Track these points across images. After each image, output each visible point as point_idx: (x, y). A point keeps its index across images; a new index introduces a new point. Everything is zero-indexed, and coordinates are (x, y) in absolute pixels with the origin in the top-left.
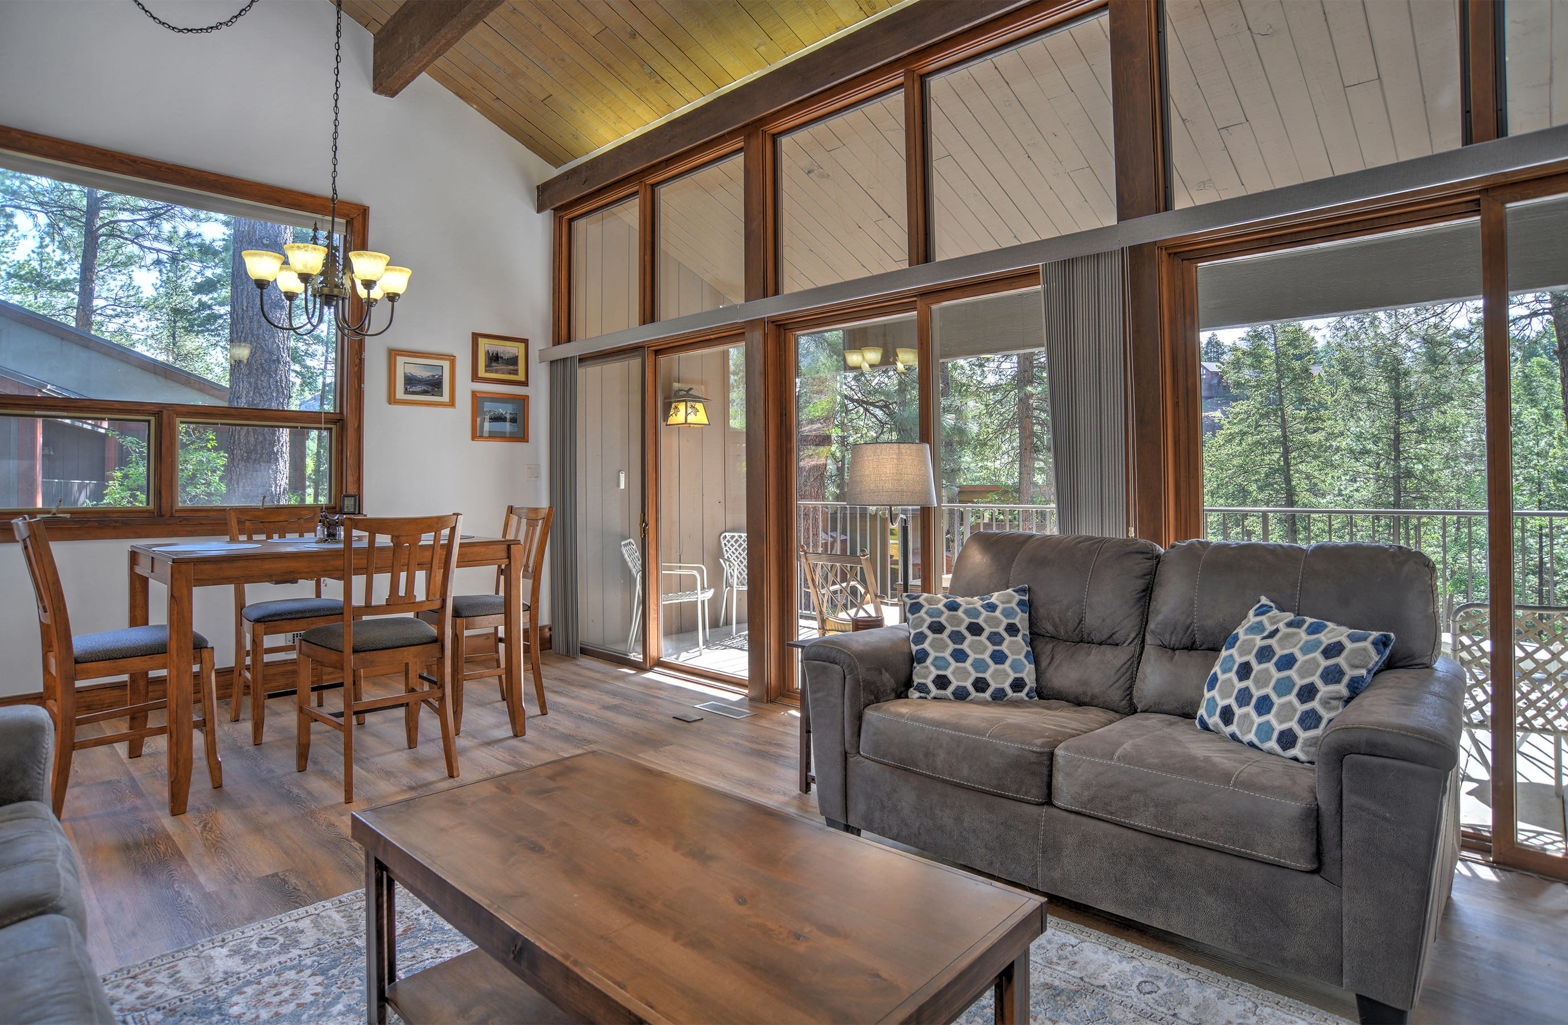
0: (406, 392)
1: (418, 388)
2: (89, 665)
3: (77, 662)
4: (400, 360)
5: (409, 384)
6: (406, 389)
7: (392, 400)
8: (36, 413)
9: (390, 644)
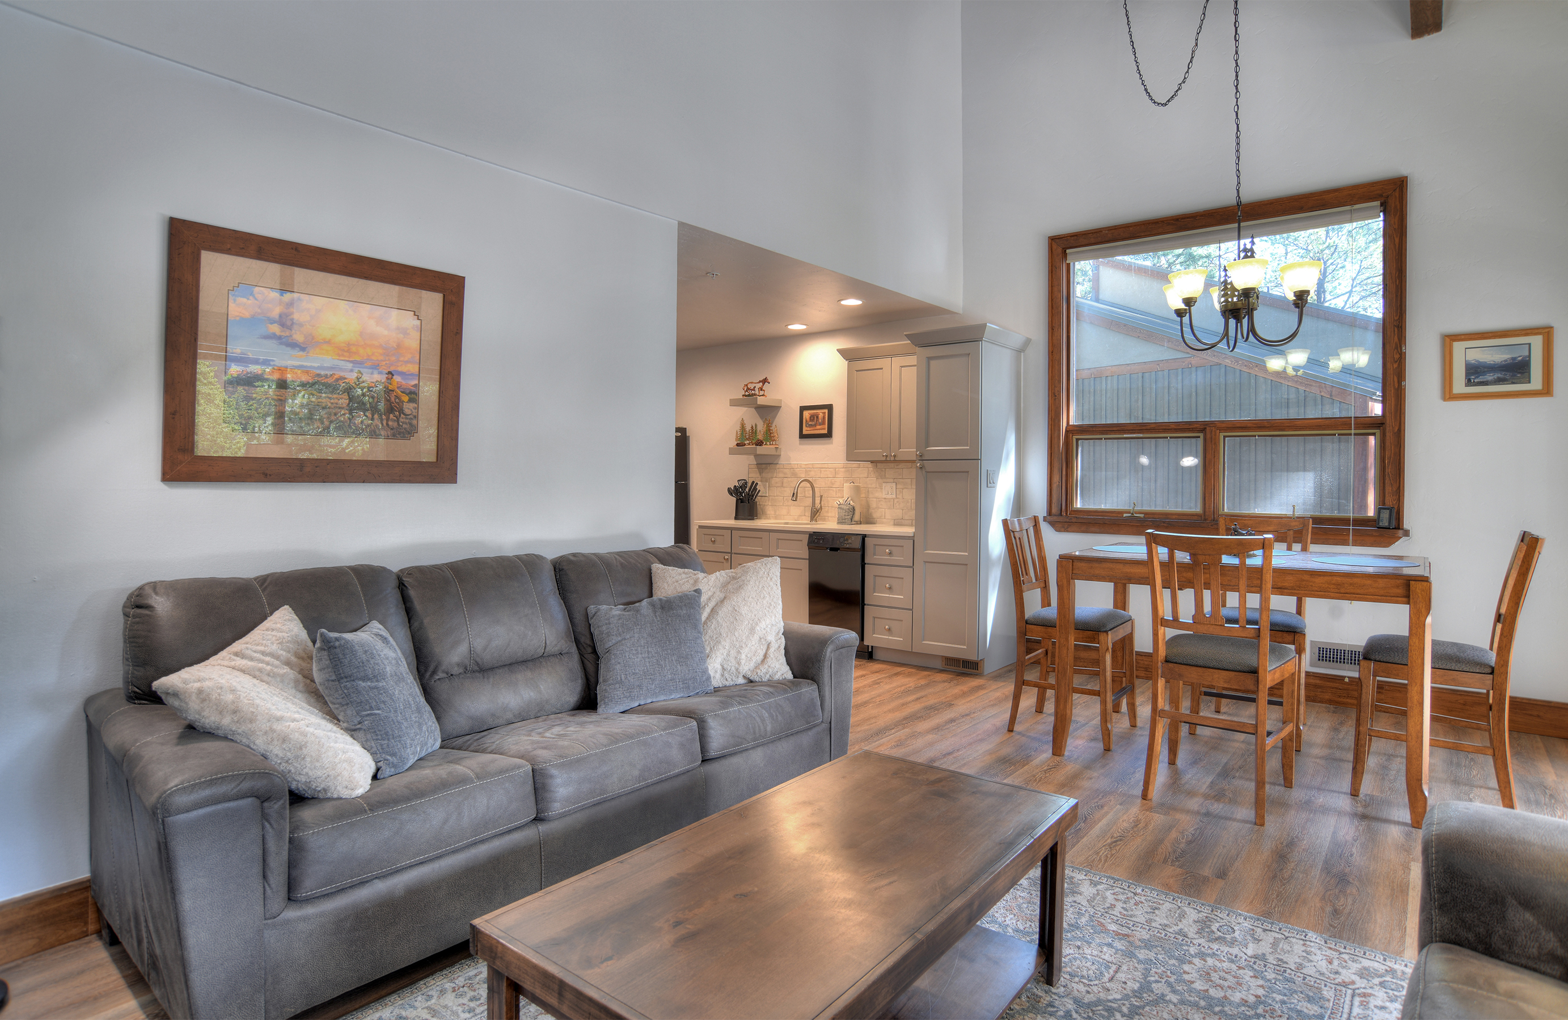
0: (1469, 383)
1: (1489, 377)
2: (1033, 626)
3: (1027, 622)
4: (1458, 347)
5: (1473, 374)
6: (1469, 380)
7: (1448, 394)
8: (1125, 436)
9: (1201, 663)
